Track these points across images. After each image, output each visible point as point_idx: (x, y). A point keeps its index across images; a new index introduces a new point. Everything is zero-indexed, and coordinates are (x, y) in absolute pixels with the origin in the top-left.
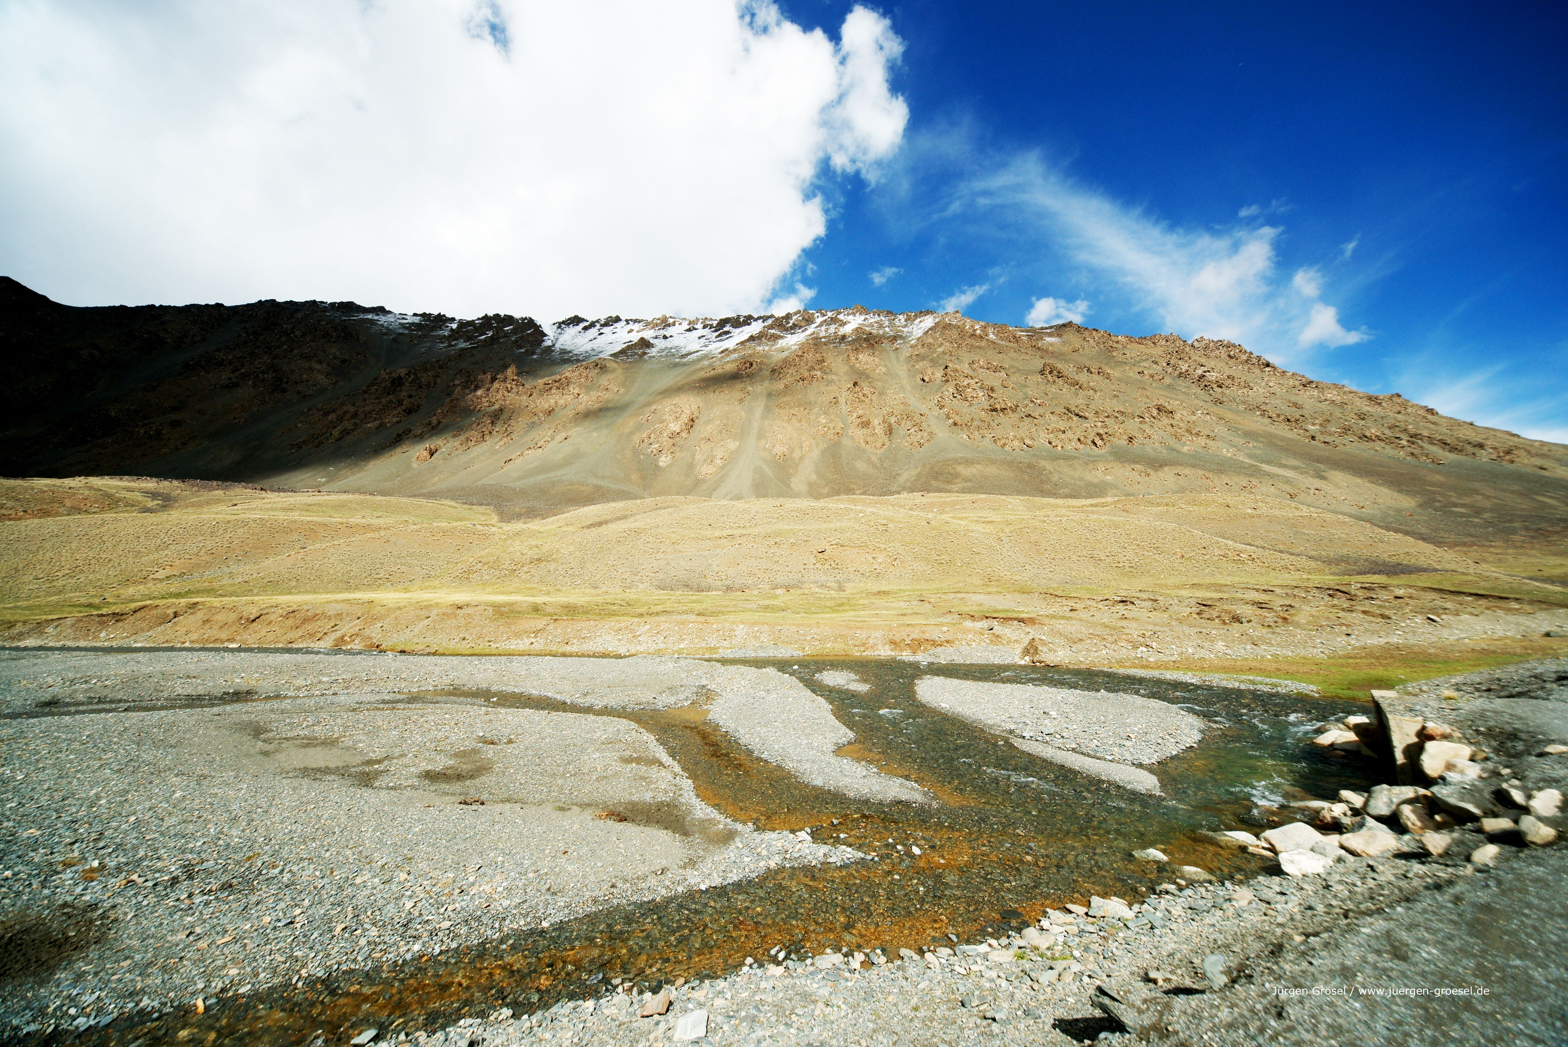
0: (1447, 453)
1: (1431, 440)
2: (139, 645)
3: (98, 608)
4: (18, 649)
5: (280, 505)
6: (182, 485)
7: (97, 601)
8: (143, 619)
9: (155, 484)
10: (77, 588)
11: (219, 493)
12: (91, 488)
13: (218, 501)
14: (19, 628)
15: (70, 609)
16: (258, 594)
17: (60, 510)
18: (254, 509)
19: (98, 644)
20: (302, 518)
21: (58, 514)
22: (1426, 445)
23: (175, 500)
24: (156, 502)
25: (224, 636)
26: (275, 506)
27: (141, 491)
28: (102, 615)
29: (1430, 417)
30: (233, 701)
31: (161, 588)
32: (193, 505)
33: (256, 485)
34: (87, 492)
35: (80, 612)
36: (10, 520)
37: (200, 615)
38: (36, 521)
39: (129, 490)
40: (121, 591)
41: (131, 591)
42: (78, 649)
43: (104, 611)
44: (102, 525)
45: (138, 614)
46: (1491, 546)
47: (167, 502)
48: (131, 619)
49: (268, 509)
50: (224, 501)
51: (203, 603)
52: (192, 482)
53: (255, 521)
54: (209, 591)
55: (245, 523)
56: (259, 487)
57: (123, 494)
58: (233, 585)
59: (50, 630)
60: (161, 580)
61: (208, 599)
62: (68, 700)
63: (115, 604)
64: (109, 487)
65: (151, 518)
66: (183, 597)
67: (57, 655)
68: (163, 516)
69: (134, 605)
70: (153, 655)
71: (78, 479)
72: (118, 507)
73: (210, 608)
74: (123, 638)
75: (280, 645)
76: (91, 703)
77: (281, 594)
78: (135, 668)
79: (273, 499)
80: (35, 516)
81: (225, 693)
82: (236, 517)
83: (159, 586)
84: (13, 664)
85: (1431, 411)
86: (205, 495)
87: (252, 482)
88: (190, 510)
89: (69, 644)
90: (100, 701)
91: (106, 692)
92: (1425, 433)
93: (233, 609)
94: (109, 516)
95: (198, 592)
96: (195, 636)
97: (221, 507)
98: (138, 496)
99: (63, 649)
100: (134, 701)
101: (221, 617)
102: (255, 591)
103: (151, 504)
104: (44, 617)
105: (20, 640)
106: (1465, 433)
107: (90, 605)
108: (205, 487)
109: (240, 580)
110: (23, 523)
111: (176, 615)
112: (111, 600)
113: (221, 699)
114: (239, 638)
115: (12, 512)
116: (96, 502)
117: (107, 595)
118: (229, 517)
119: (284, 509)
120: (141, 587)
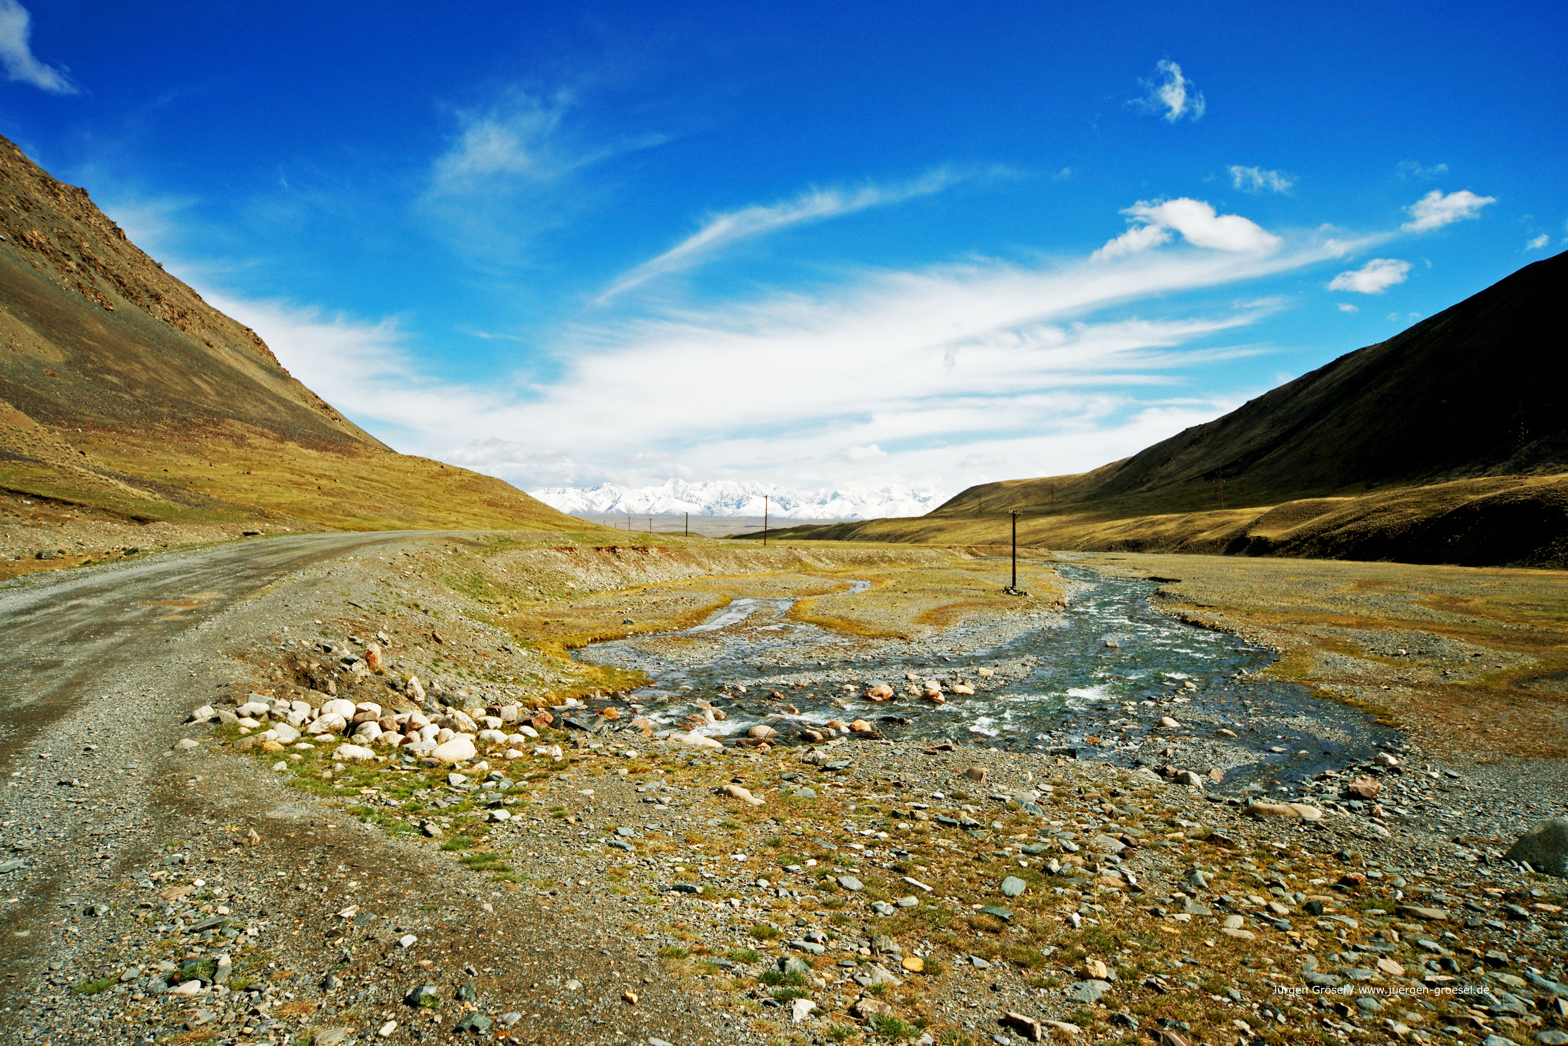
0: (120, 297)
1: (106, 273)
22: (98, 278)
29: (114, 239)
46: (132, 434)
85: (118, 232)
92: (101, 260)
106: (147, 277)
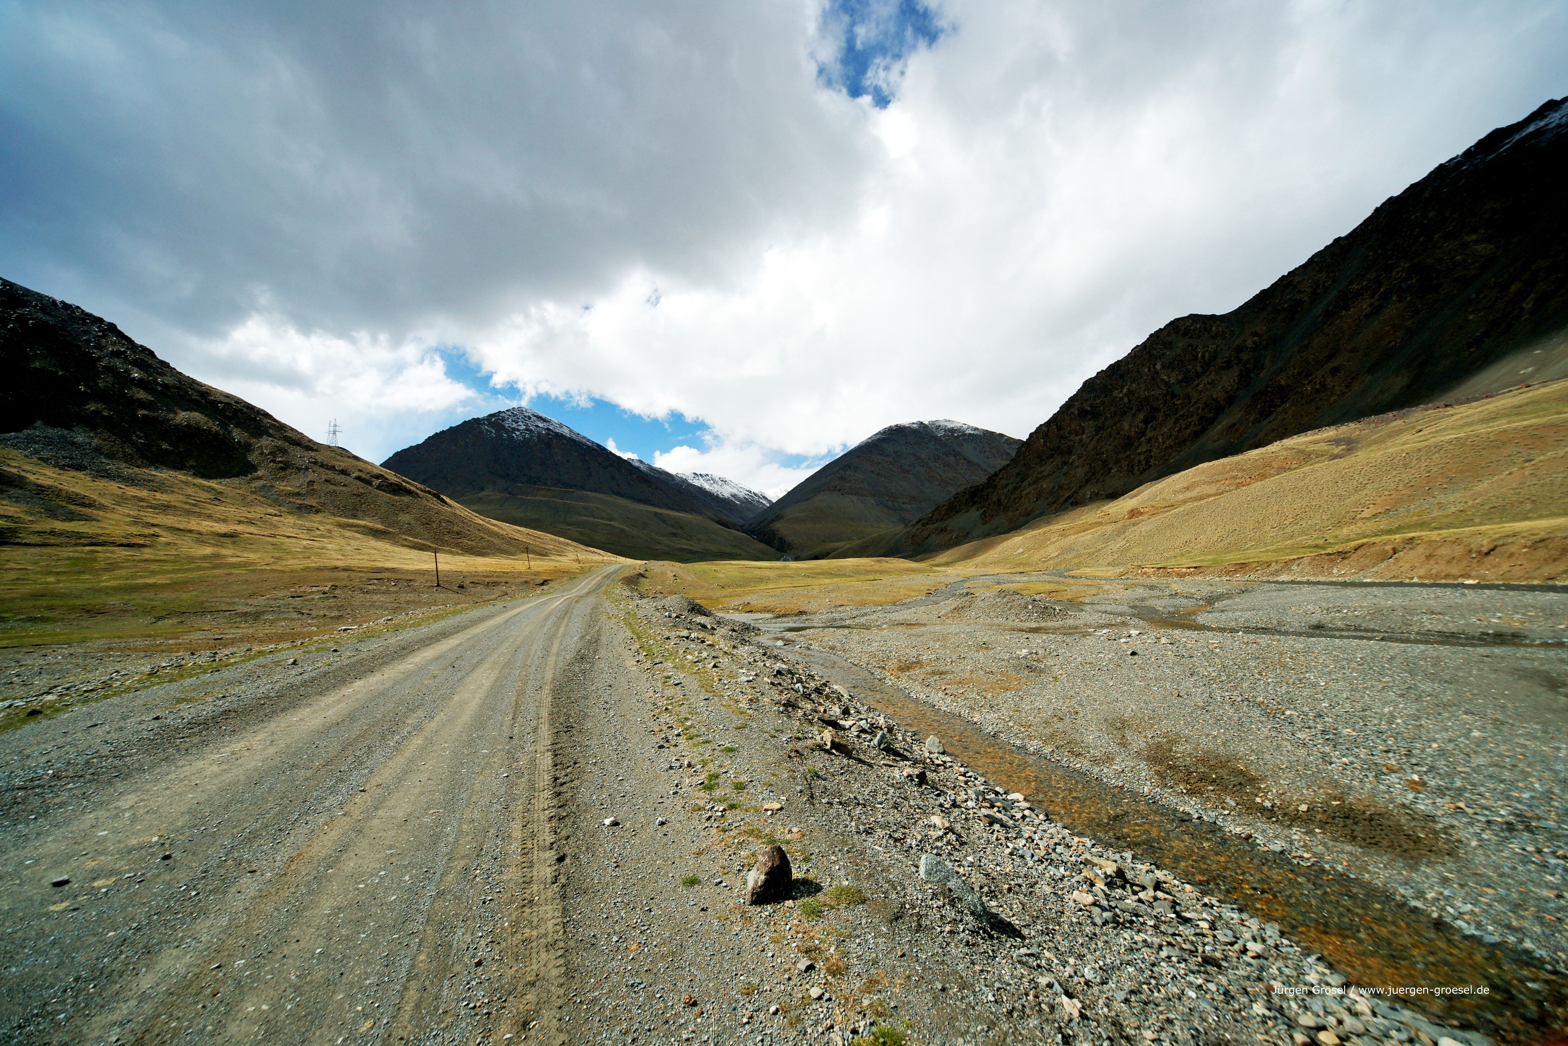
2: (1369, 580)
3: (1324, 548)
4: (1277, 582)
5: (1476, 418)
6: (1358, 425)
7: (1321, 542)
8: (1364, 556)
9: (1335, 432)
10: (1302, 533)
11: (1399, 422)
12: (1287, 449)
13: (1400, 432)
14: (1274, 567)
15: (1303, 550)
16: (1481, 524)
17: (1272, 472)
18: (1445, 430)
19: (1334, 579)
20: (1514, 425)
21: (1271, 476)
23: (1357, 441)
24: (1341, 448)
25: (1455, 571)
26: (1469, 420)
27: (1323, 441)
28: (1329, 554)
30: (1495, 643)
31: (1370, 526)
32: (1375, 442)
33: (1437, 404)
34: (1285, 453)
35: (1311, 552)
36: (1243, 486)
37: (1420, 550)
38: (1259, 483)
39: (1316, 442)
40: (1337, 532)
41: (1345, 531)
42: (1319, 583)
43: (1329, 551)
44: (1304, 477)
45: (1359, 552)
47: (1350, 445)
48: (1354, 556)
49: (1462, 426)
50: (1406, 430)
51: (1420, 538)
52: (1367, 420)
53: (1450, 442)
54: (1422, 525)
55: (1439, 447)
56: (1442, 404)
57: (1312, 447)
58: (1447, 516)
59: (1294, 567)
60: (1368, 519)
61: (1423, 533)
62: (1330, 625)
63: (1336, 544)
64: (1298, 444)
65: (1342, 463)
66: (1395, 533)
67: (1306, 589)
68: (1351, 459)
69: (1353, 544)
70: (1386, 589)
71: (1275, 444)
72: (1311, 459)
73: (1430, 542)
74: (1353, 574)
75: (1535, 582)
76: (1349, 630)
77: (1514, 520)
78: (1375, 601)
79: (1463, 412)
80: (1257, 480)
81: (1483, 634)
82: (1426, 443)
83: (1368, 524)
84: (1281, 594)
86: (1384, 430)
87: (1431, 401)
88: (1374, 447)
89: (1312, 579)
90: (1356, 630)
91: (1359, 621)
93: (1457, 541)
94: (1307, 469)
95: (1410, 527)
96: (1422, 572)
97: (1405, 437)
98: (1324, 446)
99: (1308, 583)
100: (1385, 632)
101: (1444, 551)
102: (1477, 520)
103: (1337, 450)
104: (1288, 558)
105: (1277, 576)
107: (1316, 546)
108: (1382, 422)
109: (1453, 509)
110: (1253, 486)
111: (1395, 551)
112: (1332, 541)
113: (1480, 639)
114: (1474, 573)
115: (1243, 480)
116: (1294, 459)
117: (1327, 537)
118: (1418, 445)
119: (1482, 421)
120: (1353, 527)
